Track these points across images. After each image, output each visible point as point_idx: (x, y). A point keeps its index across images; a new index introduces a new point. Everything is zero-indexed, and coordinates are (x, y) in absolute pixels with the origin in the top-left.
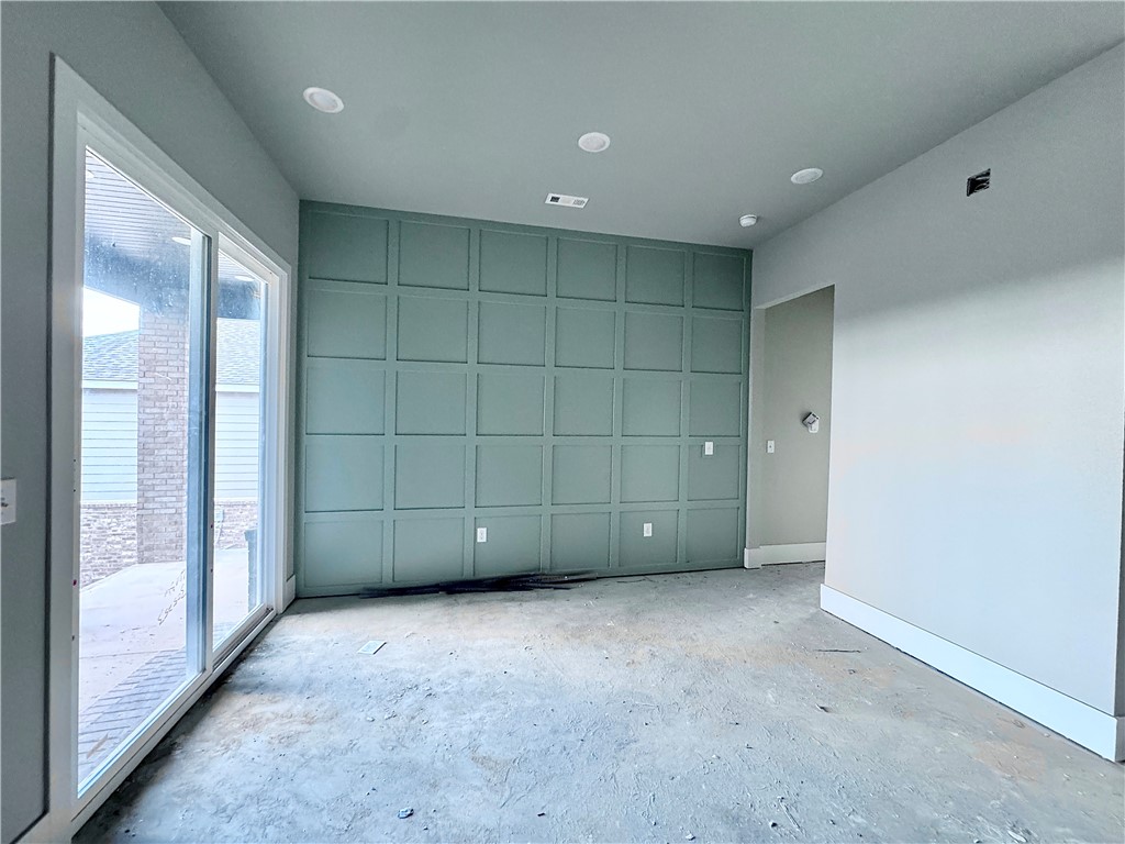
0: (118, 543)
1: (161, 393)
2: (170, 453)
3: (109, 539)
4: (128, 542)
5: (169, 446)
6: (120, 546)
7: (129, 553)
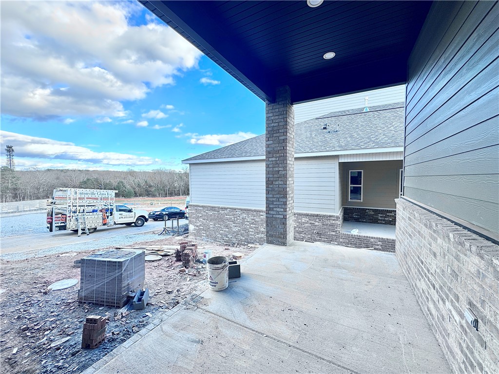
0: (248, 225)
1: (276, 149)
2: (280, 183)
3: (246, 223)
4: (252, 225)
5: (280, 179)
6: (248, 227)
7: (252, 230)
